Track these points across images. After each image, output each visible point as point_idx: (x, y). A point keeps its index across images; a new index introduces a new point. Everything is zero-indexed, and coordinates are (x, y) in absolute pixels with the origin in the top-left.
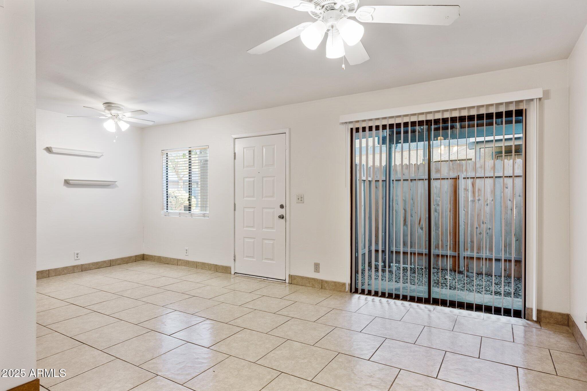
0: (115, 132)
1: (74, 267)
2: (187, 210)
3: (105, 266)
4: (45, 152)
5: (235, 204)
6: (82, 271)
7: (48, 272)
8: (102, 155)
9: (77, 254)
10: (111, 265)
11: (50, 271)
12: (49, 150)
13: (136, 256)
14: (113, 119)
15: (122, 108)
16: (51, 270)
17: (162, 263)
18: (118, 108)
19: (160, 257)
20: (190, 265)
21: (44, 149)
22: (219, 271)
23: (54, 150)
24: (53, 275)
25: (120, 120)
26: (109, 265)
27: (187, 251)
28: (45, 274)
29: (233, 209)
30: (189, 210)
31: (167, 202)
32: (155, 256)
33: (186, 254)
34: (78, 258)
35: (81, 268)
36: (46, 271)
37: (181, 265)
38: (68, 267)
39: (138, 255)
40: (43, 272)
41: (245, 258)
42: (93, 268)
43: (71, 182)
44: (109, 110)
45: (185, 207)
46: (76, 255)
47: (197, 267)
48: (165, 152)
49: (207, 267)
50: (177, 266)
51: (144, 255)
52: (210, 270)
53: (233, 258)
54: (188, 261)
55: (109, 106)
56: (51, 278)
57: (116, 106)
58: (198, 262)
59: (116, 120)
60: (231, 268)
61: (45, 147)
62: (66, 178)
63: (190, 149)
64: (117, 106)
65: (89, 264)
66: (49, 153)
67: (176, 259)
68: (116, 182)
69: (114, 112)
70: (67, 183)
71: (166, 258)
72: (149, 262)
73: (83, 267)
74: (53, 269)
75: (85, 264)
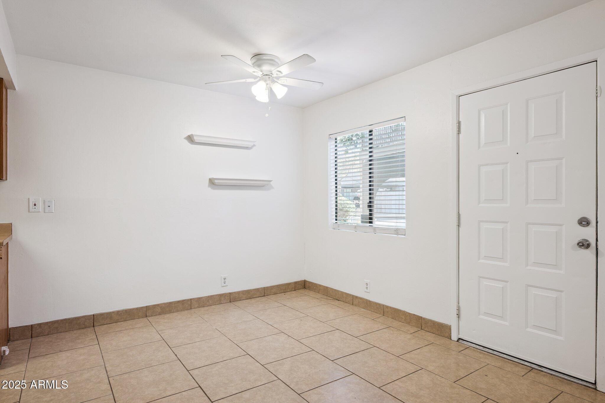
0: (268, 102)
1: (221, 295)
2: (366, 222)
3: (258, 296)
4: (186, 142)
5: (459, 215)
6: (230, 302)
7: (190, 302)
8: (254, 145)
9: (225, 279)
10: (265, 295)
11: (192, 301)
12: (190, 139)
13: (296, 283)
14: (265, 81)
15: (277, 63)
16: (193, 299)
17: (330, 298)
18: (272, 61)
19: (327, 287)
20: (373, 308)
21: (185, 138)
22: (426, 329)
23: (196, 139)
24: (196, 306)
25: (273, 82)
26: (263, 295)
27: (368, 285)
28: (187, 306)
29: (456, 224)
30: (371, 222)
31: (336, 209)
32: (320, 285)
33: (367, 290)
34: (225, 285)
35: (229, 297)
36: (188, 300)
37: (358, 305)
38: (214, 295)
39: (298, 282)
40: (185, 301)
41: (481, 317)
42: (243, 298)
43: (216, 181)
44: (259, 66)
45: (363, 217)
46: (223, 281)
47: (385, 315)
48: (333, 137)
49: (403, 317)
50: (352, 306)
51: (305, 281)
52: (409, 323)
53: (455, 312)
54: (370, 301)
55: (259, 60)
56: (193, 310)
57: (269, 58)
58: (387, 307)
59: (268, 82)
60: (450, 329)
61: (186, 136)
62: (211, 177)
63: (370, 128)
64: (271, 58)
65: (239, 293)
66: (192, 144)
67: (351, 295)
68: (271, 181)
69: (266, 68)
70: (212, 182)
71: (335, 290)
72: (312, 293)
73: (231, 297)
74: (196, 298)
75: (234, 292)
